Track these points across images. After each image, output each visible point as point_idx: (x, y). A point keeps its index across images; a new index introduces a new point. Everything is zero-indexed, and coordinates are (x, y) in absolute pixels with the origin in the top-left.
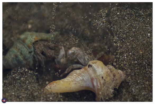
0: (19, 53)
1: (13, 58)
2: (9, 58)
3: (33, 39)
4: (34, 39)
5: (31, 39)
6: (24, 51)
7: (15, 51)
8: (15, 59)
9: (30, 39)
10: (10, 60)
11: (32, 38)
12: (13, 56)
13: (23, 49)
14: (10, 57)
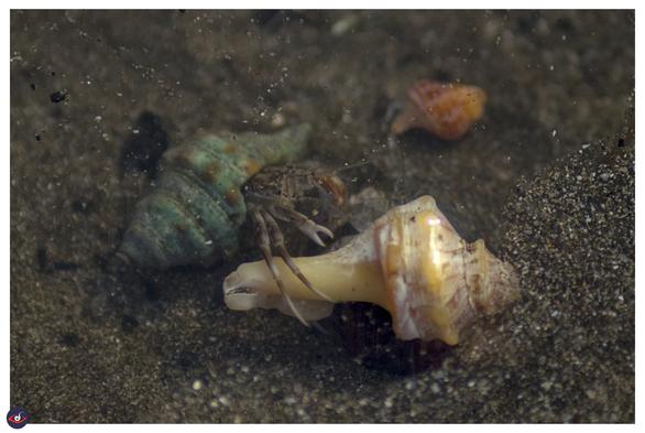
0: (190, 221)
1: (169, 237)
2: (155, 236)
3: (240, 168)
4: (246, 168)
5: (235, 168)
6: (211, 212)
7: (177, 211)
8: (175, 241)
9: (231, 169)
10: (157, 241)
11: (235, 164)
12: (167, 230)
13: (207, 205)
14: (155, 232)
